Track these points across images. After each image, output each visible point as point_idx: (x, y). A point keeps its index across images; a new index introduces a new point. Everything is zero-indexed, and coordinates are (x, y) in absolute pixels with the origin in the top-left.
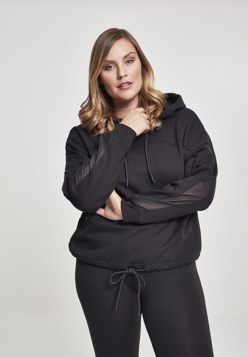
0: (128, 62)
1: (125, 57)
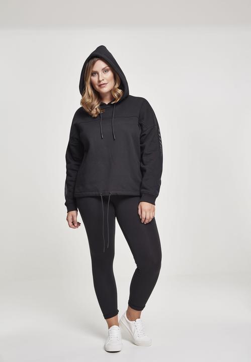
0: (106, 71)
1: (103, 69)
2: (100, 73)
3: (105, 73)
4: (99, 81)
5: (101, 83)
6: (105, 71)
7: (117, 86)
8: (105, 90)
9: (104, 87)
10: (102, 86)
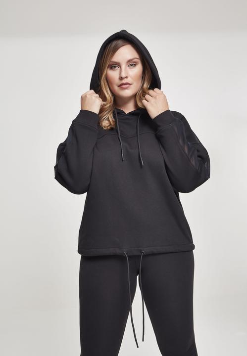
2: (124, 66)
3: (130, 68)
4: (121, 78)
5: (124, 81)
6: (131, 64)
7: (146, 86)
8: (127, 93)
9: (126, 88)
10: (124, 86)
